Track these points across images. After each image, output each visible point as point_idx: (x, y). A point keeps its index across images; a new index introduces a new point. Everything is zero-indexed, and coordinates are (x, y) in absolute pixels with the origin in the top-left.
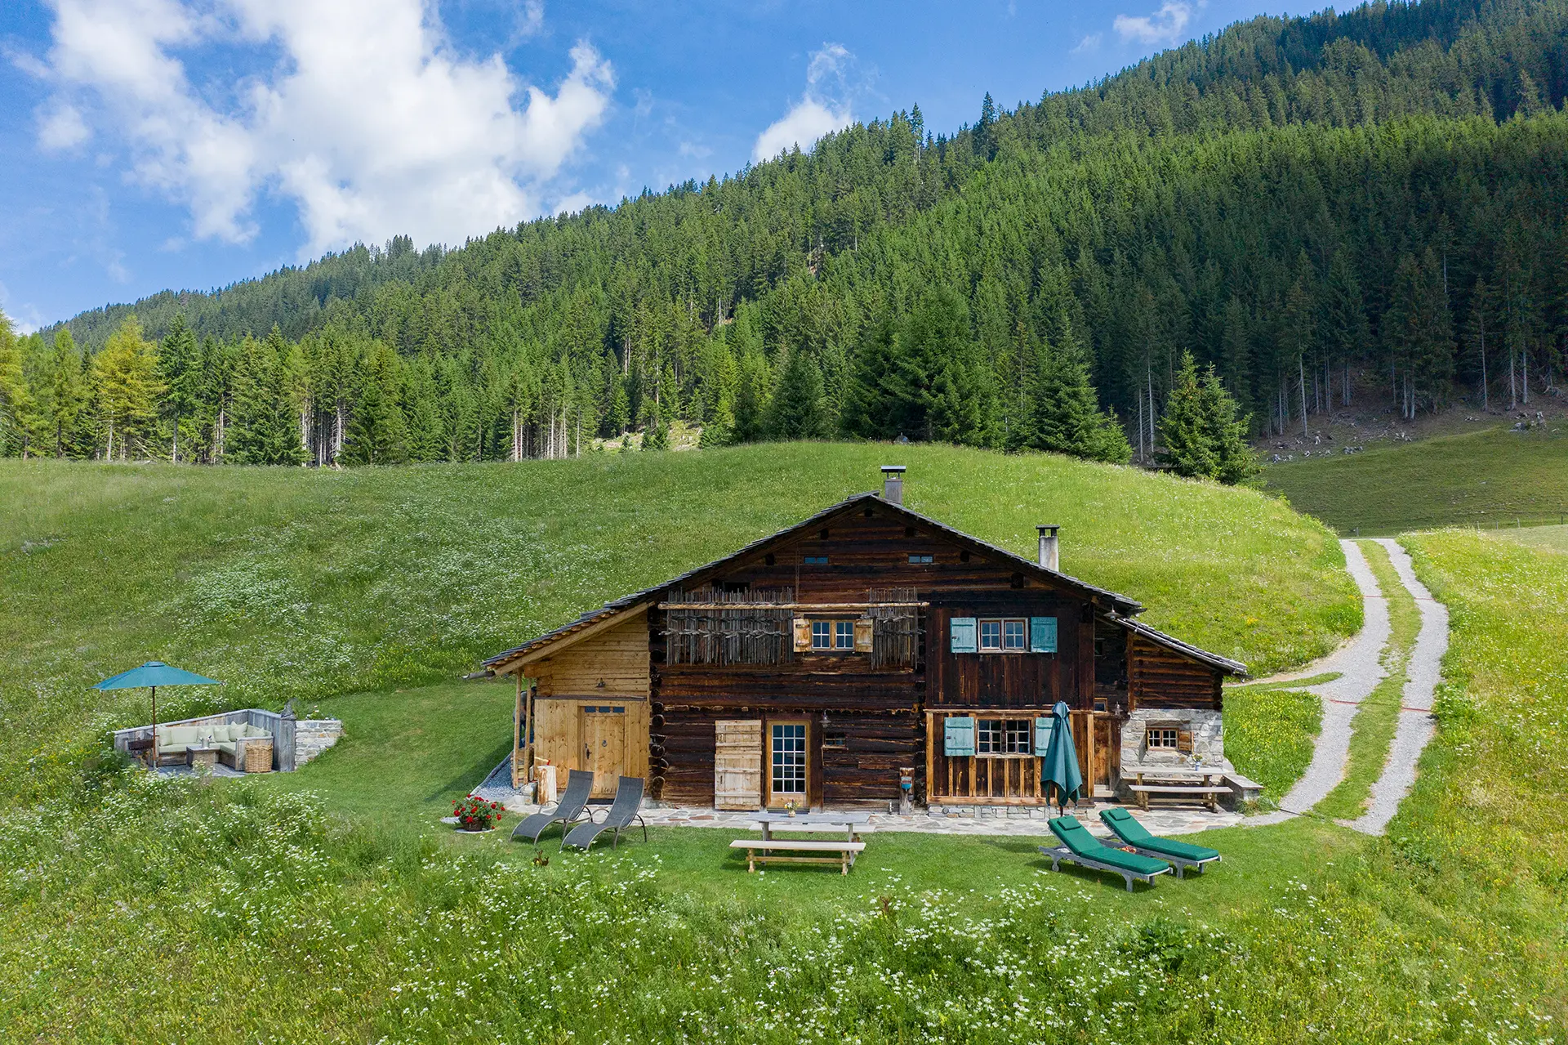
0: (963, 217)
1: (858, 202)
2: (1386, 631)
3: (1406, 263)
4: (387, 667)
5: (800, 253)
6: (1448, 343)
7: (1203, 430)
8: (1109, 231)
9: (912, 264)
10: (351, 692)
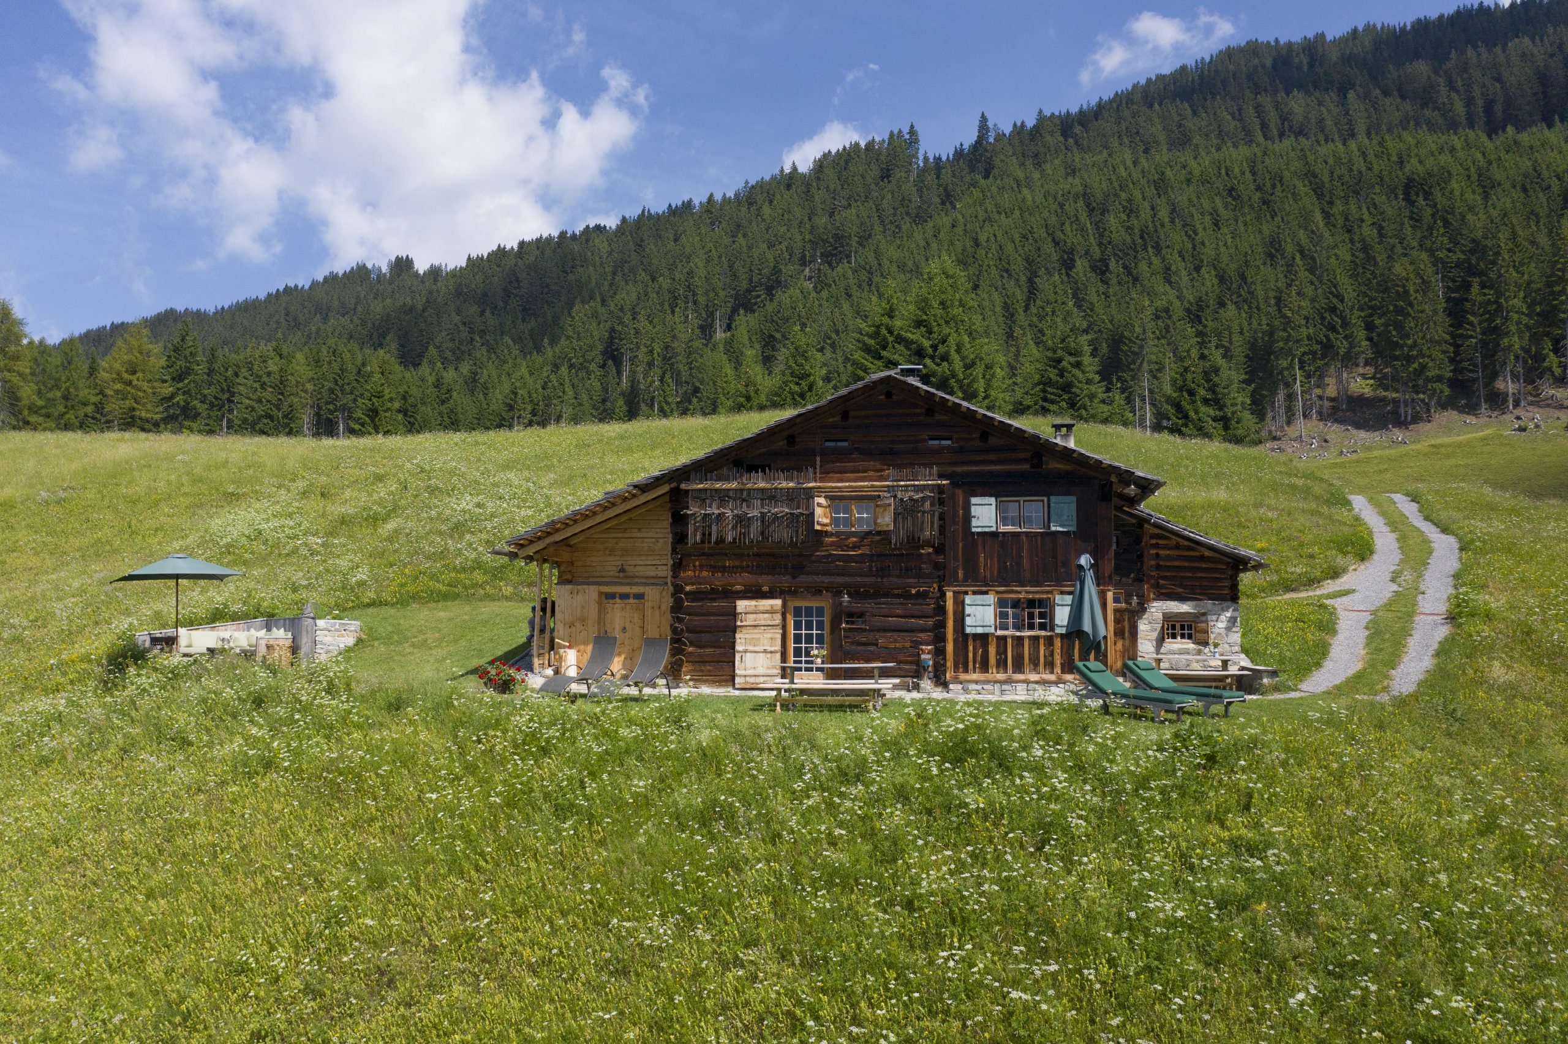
0: (959, 230)
1: (855, 218)
2: (1397, 557)
3: (1398, 269)
4: (402, 585)
5: (797, 267)
6: (1444, 347)
7: (1206, 401)
8: (1105, 242)
9: (908, 275)
10: (368, 605)
